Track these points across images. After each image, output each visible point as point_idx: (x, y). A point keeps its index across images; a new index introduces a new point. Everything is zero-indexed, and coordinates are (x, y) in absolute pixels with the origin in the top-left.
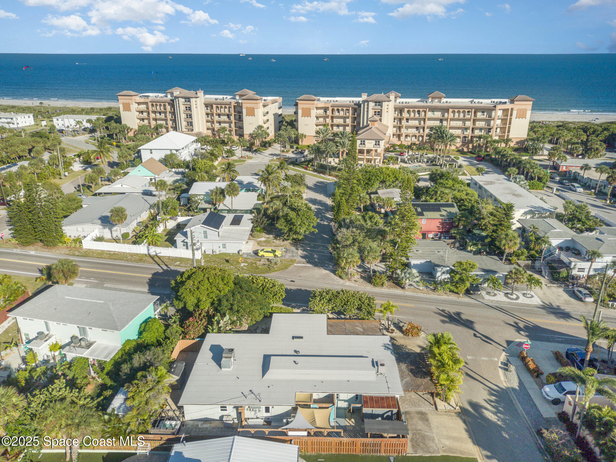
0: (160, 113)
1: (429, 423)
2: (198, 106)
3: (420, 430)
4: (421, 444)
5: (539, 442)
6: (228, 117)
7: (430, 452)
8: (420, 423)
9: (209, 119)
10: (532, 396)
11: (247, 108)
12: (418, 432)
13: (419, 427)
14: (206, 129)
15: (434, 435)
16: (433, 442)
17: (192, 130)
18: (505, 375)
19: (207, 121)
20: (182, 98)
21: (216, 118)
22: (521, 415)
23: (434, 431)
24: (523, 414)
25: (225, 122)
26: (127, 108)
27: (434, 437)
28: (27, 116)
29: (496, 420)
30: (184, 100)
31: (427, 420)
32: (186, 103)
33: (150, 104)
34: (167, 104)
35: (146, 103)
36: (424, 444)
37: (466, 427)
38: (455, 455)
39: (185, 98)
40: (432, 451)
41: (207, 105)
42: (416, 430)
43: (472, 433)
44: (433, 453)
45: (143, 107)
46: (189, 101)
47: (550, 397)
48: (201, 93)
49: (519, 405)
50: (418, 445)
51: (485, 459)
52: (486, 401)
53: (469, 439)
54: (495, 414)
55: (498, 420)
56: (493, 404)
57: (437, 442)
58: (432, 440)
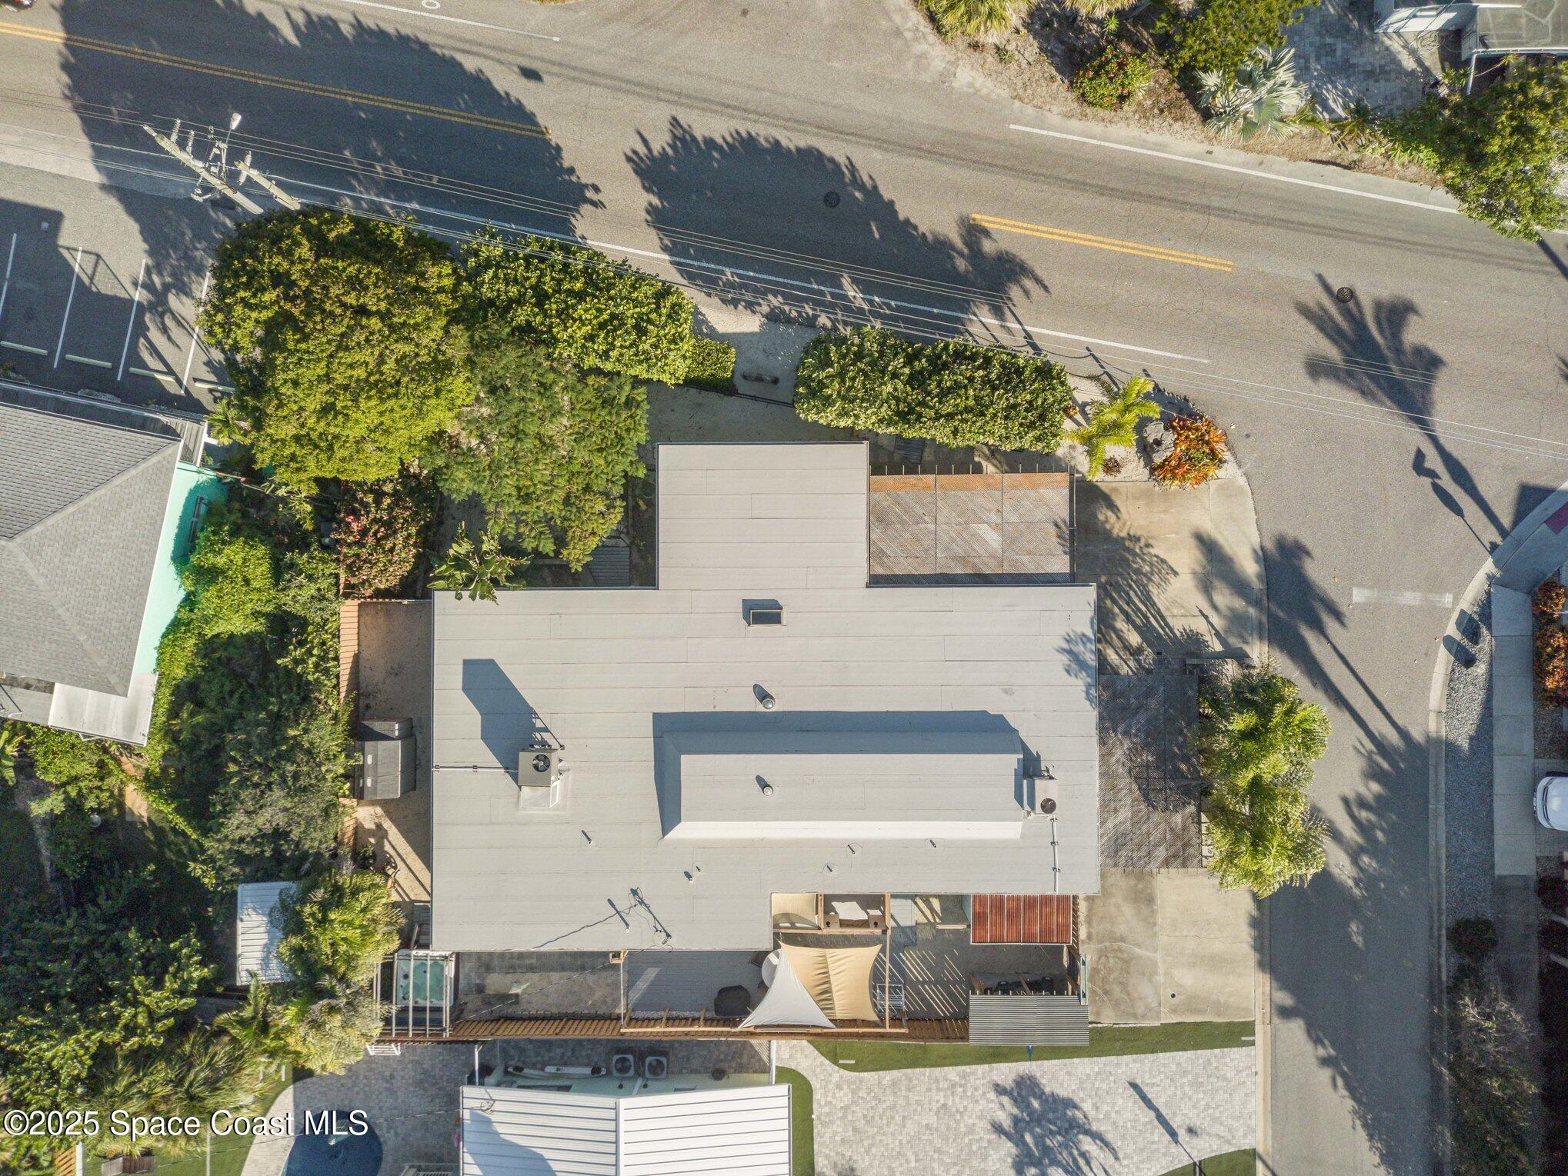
1: (1153, 912)
3: (1123, 939)
4: (1117, 989)
5: (1443, 960)
7: (1135, 1016)
8: (1128, 910)
10: (1498, 789)
12: (1115, 946)
13: (1121, 929)
15: (1158, 956)
16: (1150, 980)
18: (1451, 681)
22: (1432, 862)
23: (1163, 939)
24: (1439, 859)
27: (1156, 965)
29: (1351, 883)
31: (1150, 900)
36: (1124, 985)
37: (1255, 913)
38: (1199, 1019)
40: (1140, 1010)
42: (1113, 938)
43: (1267, 933)
44: (1144, 1016)
47: (1548, 820)
49: (1442, 821)
50: (1106, 993)
51: (1276, 1020)
52: (1346, 801)
53: (1252, 957)
54: (1354, 855)
55: (1357, 881)
56: (1364, 815)
57: (1160, 978)
58: (1149, 973)
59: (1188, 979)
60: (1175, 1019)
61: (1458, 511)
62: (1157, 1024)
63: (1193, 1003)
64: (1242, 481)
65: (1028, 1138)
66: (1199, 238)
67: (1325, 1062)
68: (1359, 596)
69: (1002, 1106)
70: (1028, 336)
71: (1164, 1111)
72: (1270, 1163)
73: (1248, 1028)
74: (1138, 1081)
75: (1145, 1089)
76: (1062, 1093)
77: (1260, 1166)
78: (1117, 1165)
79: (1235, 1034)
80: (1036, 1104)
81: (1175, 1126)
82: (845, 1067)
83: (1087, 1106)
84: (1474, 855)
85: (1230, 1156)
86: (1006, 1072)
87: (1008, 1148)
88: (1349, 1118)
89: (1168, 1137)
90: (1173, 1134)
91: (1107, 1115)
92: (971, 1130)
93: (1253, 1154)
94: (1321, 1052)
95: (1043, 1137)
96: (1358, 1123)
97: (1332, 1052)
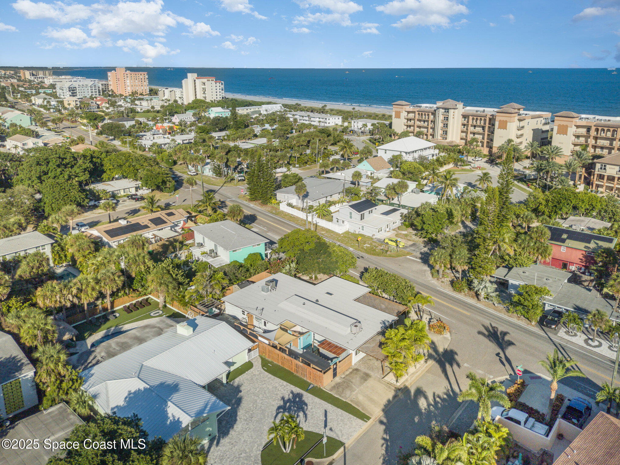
0: (424, 121)
1: (365, 382)
2: (456, 116)
4: (341, 389)
6: (483, 129)
7: (340, 396)
8: (358, 379)
9: (465, 129)
11: (500, 121)
12: (349, 382)
13: (354, 381)
14: (459, 138)
15: (357, 389)
16: (351, 393)
17: (446, 139)
19: (462, 132)
20: (443, 108)
21: (471, 129)
22: (452, 417)
23: (362, 387)
24: (454, 418)
25: (479, 134)
26: (398, 116)
27: (355, 390)
28: (337, 118)
29: (423, 409)
30: (444, 111)
32: (445, 114)
33: (417, 113)
34: (430, 114)
35: (414, 112)
36: (343, 390)
37: (391, 399)
38: (357, 407)
39: (445, 109)
40: (343, 395)
41: (465, 116)
43: (391, 405)
44: (343, 397)
45: (411, 116)
46: (448, 112)
48: (460, 105)
51: (377, 422)
52: (434, 394)
53: (382, 407)
54: (429, 405)
55: (425, 409)
56: (438, 399)
57: (354, 393)
58: (352, 390)
59: (361, 398)
60: (350, 402)
61: (504, 365)
62: (345, 400)
63: (358, 403)
64: (450, 338)
65: (288, 404)
66: (467, 310)
67: (384, 439)
68: (466, 365)
69: (289, 395)
70: (418, 306)
71: (328, 420)
72: (346, 450)
73: (369, 418)
74: (328, 411)
75: (328, 413)
76: (306, 401)
77: (342, 449)
78: (304, 422)
79: (364, 417)
80: (297, 399)
81: (328, 424)
82: (264, 369)
83: (309, 407)
84: (466, 421)
85: (336, 440)
86: (297, 390)
87: (282, 403)
88: (380, 455)
89: (324, 426)
90: (326, 426)
91: (313, 412)
92: (277, 394)
93: (342, 444)
94: (385, 436)
95: (292, 406)
96: (382, 458)
97: (388, 438)
